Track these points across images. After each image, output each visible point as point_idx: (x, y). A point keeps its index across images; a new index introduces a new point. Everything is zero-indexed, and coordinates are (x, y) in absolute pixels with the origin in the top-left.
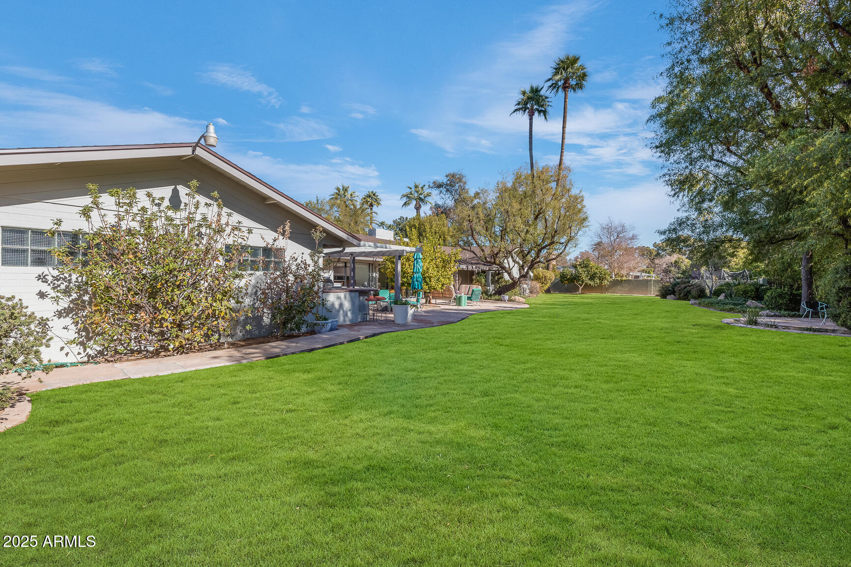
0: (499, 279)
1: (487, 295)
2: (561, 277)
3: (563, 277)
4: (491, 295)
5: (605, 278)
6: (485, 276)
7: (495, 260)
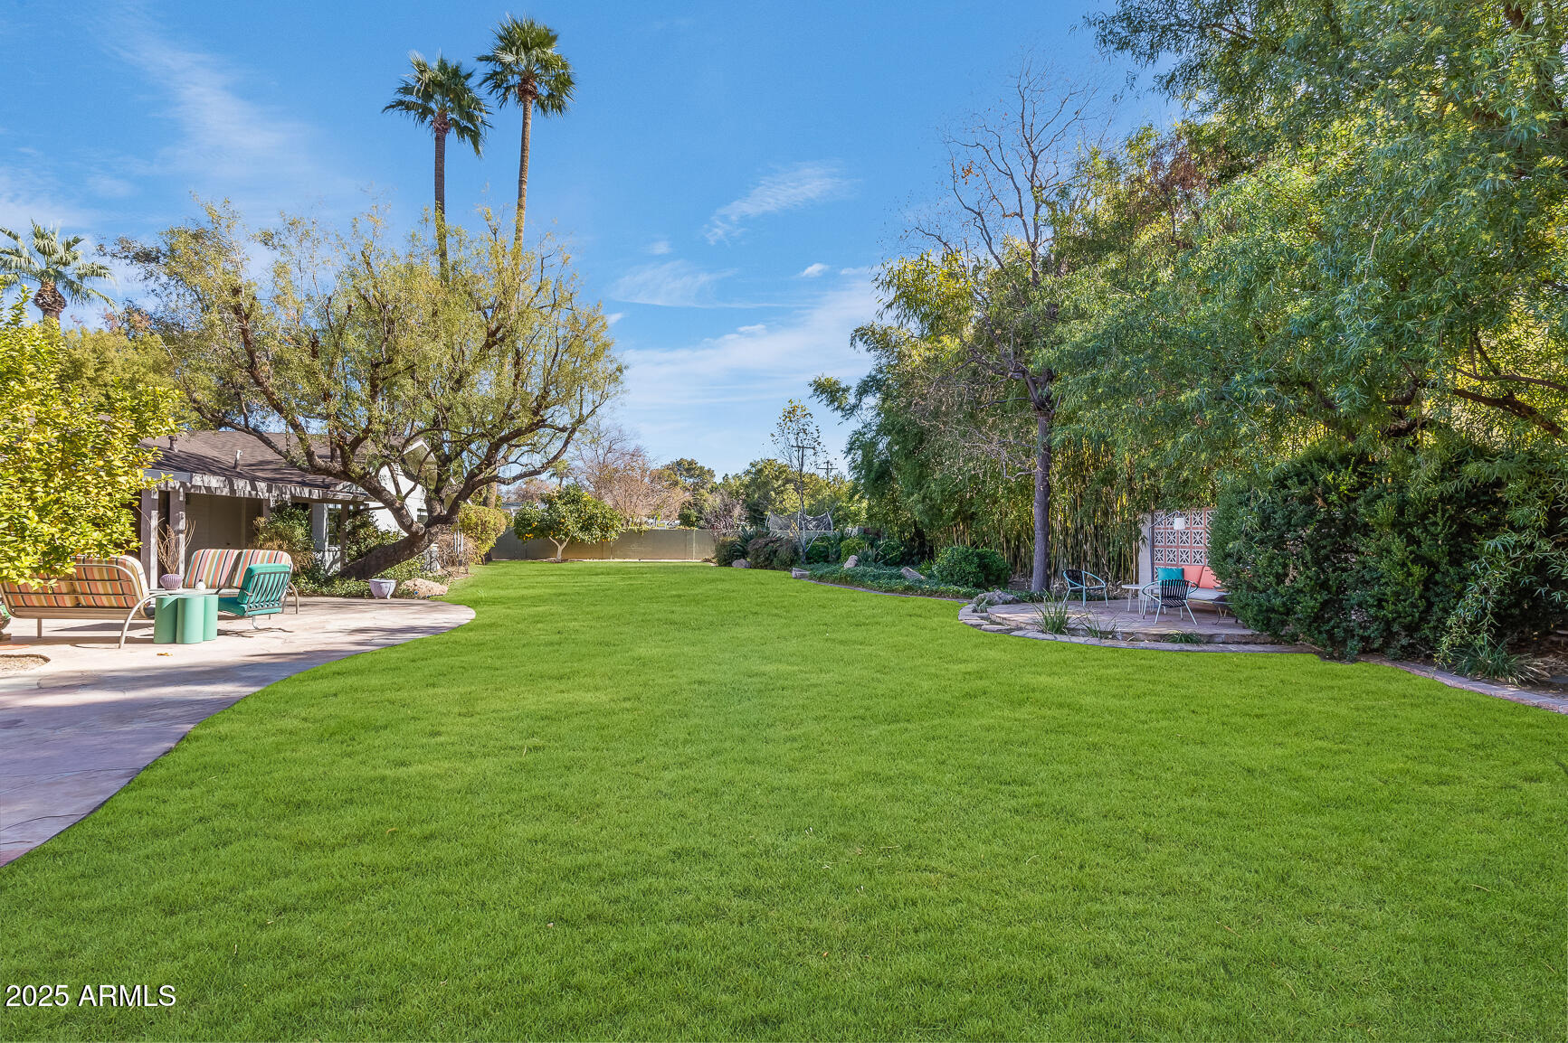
0: (355, 529)
1: (316, 580)
2: (518, 523)
3: (522, 523)
4: (329, 581)
5: (612, 527)
6: (309, 519)
7: (345, 464)
